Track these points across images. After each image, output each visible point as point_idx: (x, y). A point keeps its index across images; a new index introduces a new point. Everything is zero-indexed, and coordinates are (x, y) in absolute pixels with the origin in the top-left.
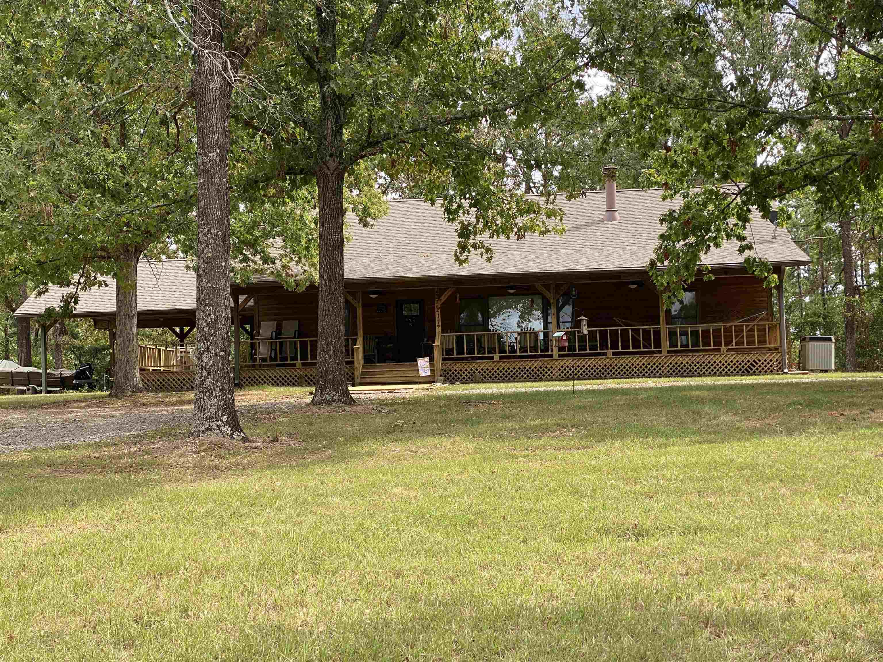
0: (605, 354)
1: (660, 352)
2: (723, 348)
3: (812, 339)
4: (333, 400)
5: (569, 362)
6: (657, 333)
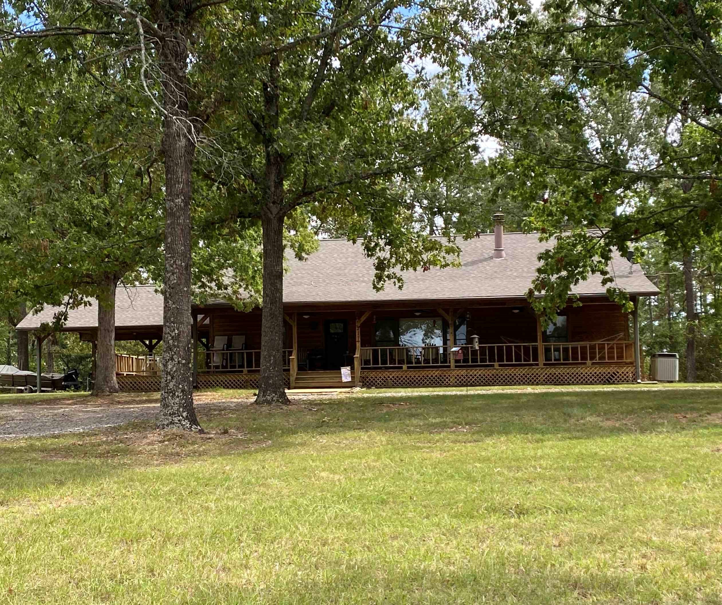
0: (492, 366)
1: (537, 365)
2: (589, 362)
3: (660, 355)
4: (273, 400)
5: (463, 372)
6: (535, 349)
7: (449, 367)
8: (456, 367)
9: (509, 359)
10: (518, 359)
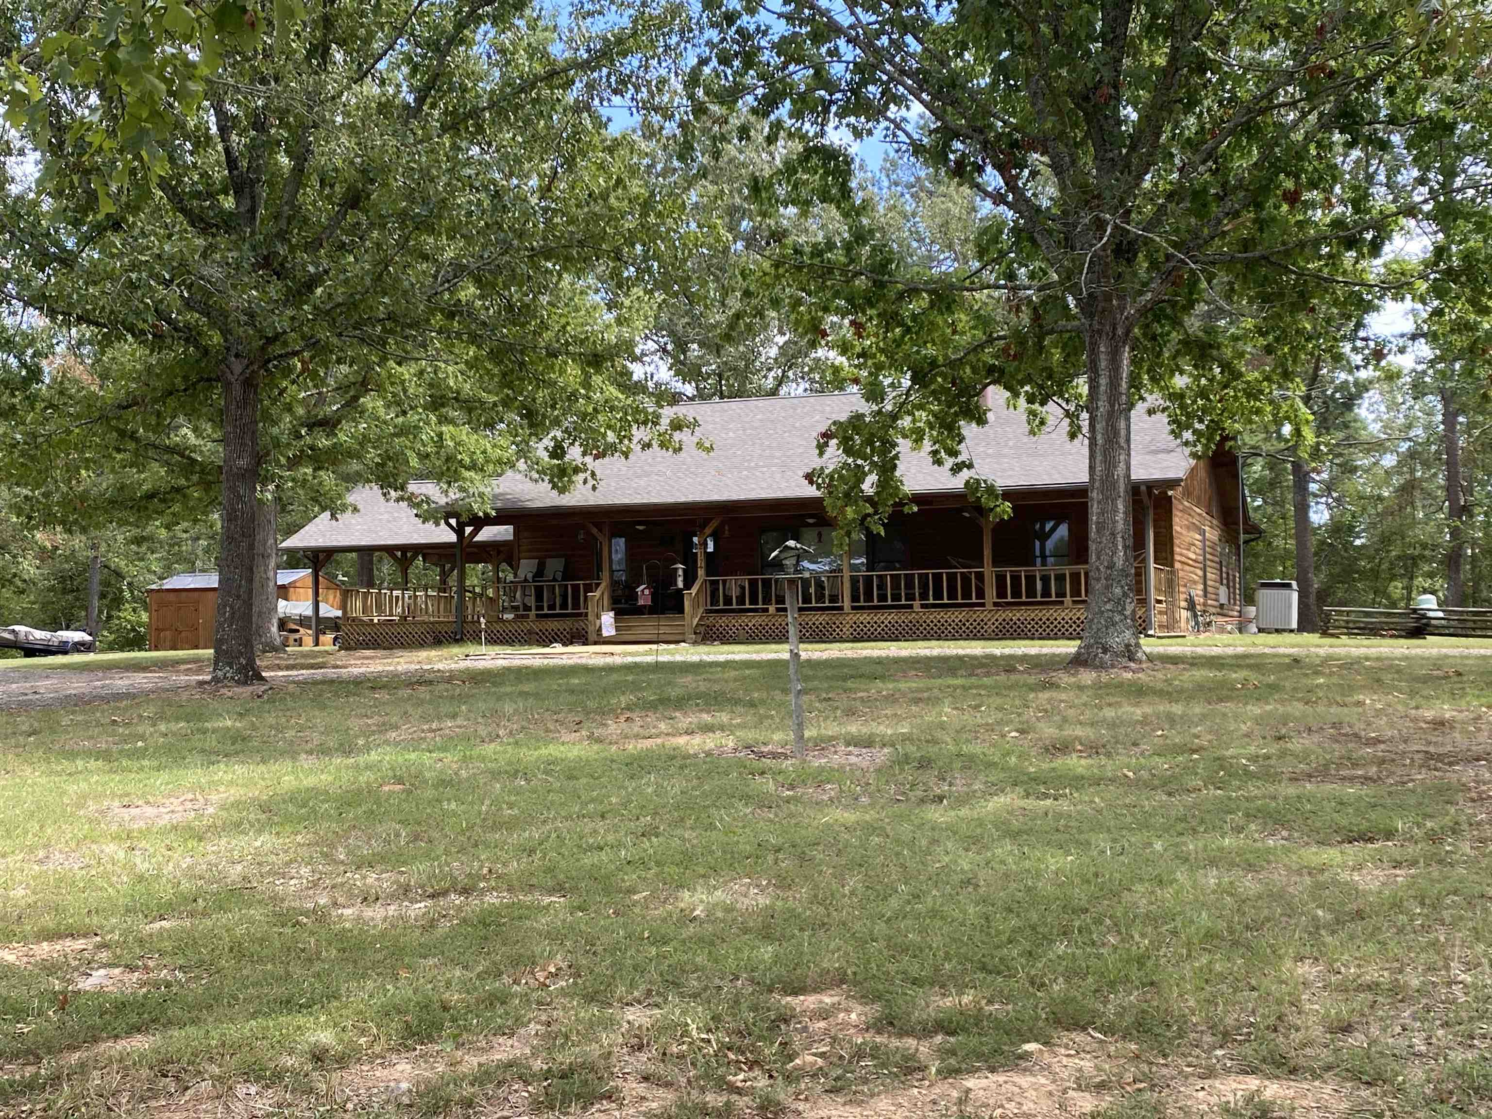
0: (911, 607)
1: (983, 605)
2: (1068, 600)
4: (225, 678)
5: (864, 617)
7: (841, 608)
8: (853, 608)
9: (938, 595)
10: (952, 595)
